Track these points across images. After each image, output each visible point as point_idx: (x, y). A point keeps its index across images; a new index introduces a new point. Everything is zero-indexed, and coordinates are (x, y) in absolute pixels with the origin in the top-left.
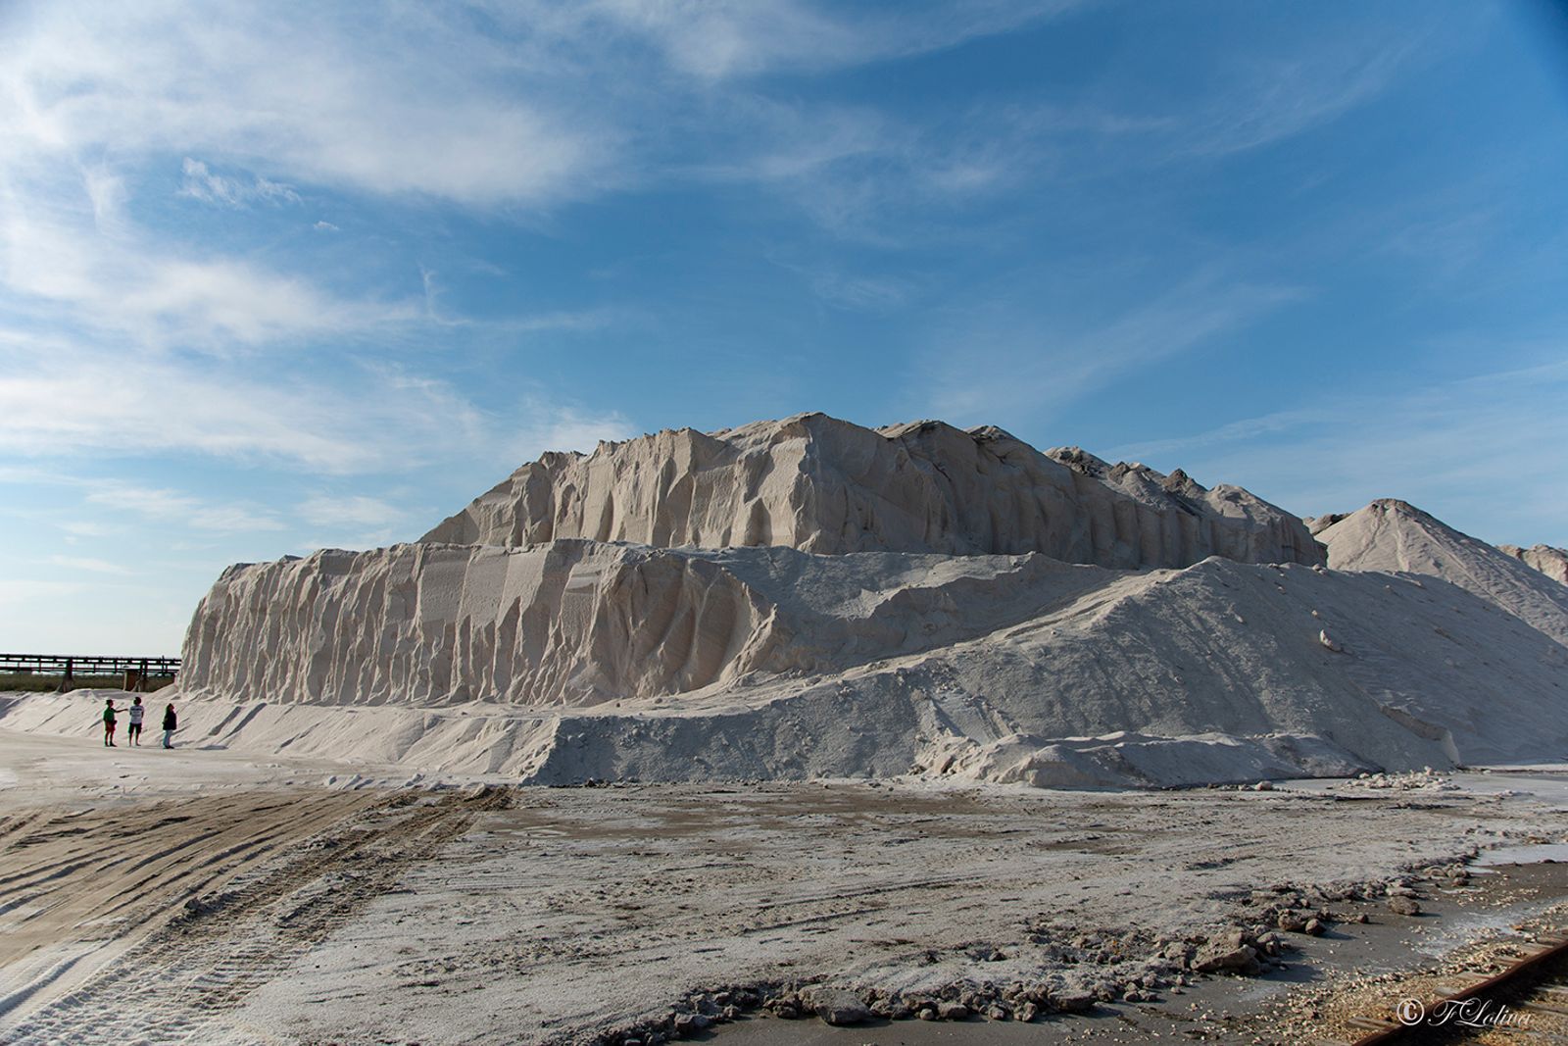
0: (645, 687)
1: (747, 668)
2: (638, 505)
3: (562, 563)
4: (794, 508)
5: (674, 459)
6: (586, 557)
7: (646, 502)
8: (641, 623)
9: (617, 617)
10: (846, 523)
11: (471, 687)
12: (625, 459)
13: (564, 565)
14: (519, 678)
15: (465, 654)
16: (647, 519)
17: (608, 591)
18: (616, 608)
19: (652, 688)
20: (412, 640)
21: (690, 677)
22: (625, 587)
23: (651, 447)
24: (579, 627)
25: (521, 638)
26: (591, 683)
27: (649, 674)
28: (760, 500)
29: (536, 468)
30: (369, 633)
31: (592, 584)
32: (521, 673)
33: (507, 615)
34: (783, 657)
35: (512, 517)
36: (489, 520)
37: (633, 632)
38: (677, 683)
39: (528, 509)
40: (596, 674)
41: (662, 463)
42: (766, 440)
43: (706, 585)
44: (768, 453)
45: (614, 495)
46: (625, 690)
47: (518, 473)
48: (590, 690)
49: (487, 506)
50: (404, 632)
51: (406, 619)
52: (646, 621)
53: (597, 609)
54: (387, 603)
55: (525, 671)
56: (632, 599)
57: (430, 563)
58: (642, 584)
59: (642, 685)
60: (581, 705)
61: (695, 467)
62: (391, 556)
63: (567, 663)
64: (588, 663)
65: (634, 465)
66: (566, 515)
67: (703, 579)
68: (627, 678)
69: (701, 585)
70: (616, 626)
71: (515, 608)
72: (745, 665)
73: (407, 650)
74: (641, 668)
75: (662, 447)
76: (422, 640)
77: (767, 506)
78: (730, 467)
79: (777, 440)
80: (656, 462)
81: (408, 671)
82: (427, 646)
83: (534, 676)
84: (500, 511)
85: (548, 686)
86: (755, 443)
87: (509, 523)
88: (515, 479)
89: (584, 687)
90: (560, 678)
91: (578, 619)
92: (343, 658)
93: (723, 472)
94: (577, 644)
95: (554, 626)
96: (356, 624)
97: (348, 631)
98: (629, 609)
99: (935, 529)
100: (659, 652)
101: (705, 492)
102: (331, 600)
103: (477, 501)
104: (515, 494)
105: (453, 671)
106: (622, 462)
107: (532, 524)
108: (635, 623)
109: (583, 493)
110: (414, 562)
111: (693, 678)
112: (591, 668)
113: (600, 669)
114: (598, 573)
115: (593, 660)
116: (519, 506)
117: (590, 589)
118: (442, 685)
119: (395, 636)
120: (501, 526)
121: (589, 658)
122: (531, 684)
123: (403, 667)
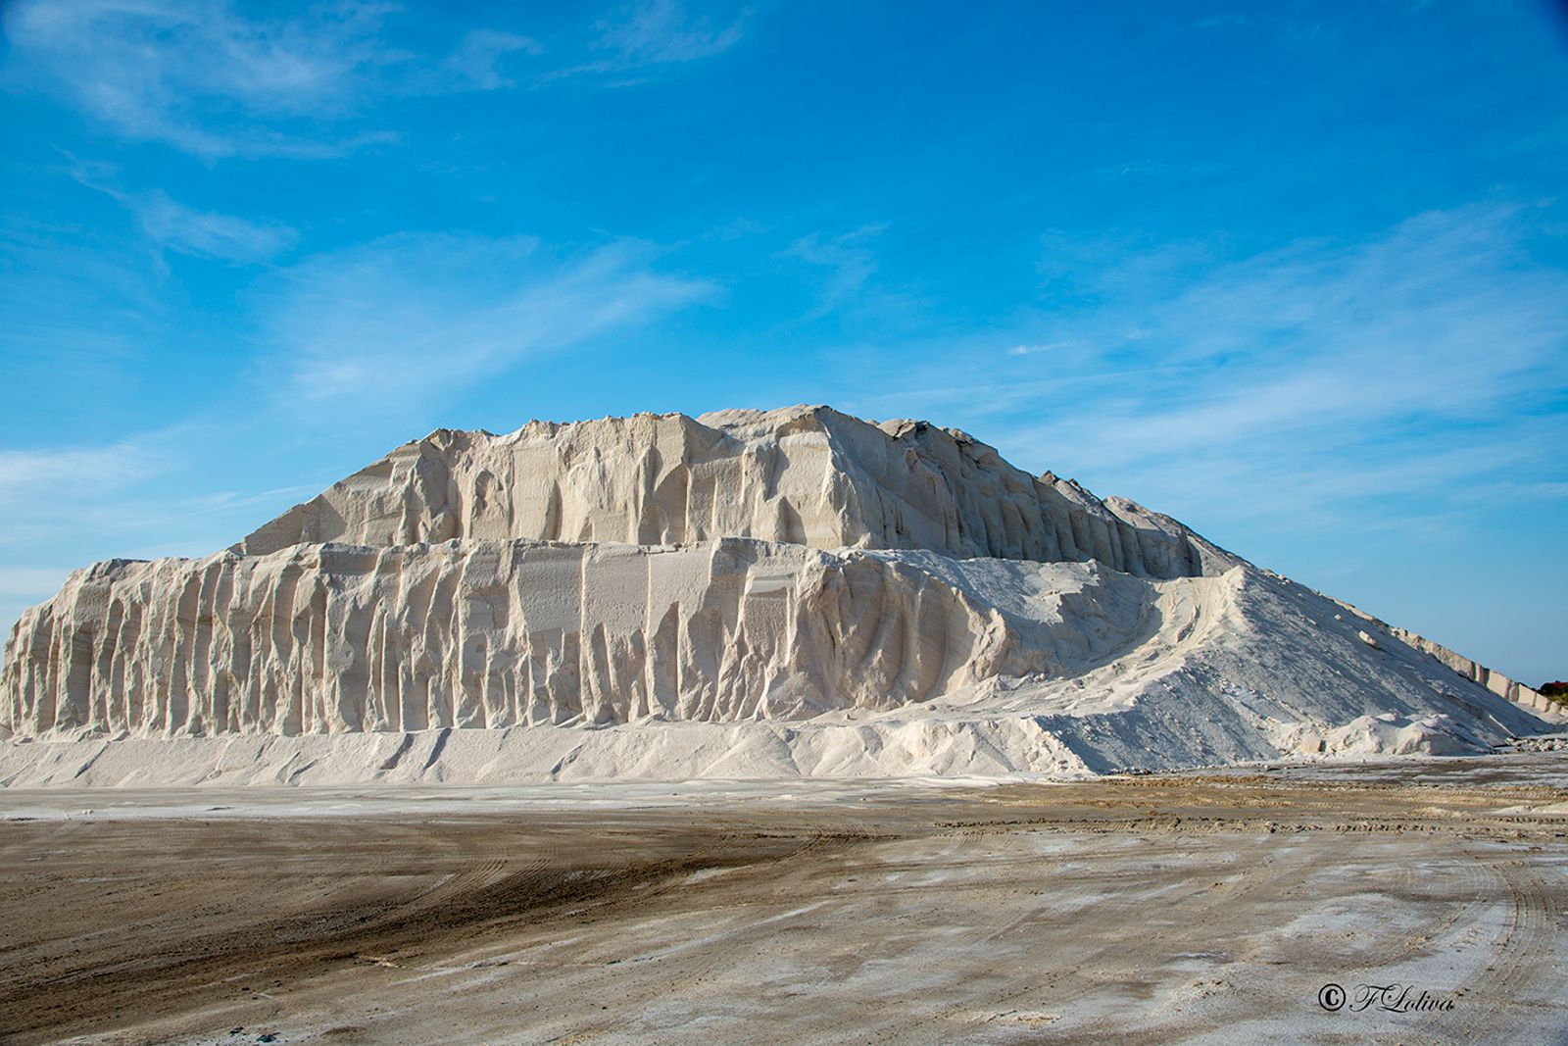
0: (867, 697)
1: (987, 673)
2: (610, 499)
3: (733, 564)
4: (837, 508)
5: (657, 447)
6: (761, 558)
7: (622, 493)
8: (852, 629)
9: (822, 624)
10: (885, 527)
11: (616, 707)
12: (574, 443)
13: (736, 566)
14: (693, 692)
15: (601, 666)
16: (625, 515)
17: (812, 595)
18: (819, 613)
19: (876, 697)
20: (510, 654)
21: (914, 684)
22: (831, 592)
23: (617, 431)
24: (770, 634)
25: (688, 648)
26: (800, 694)
27: (869, 683)
28: (784, 498)
29: (427, 447)
30: (434, 646)
31: (784, 589)
32: (692, 687)
33: (662, 622)
34: (1020, 661)
35: (400, 507)
36: (363, 509)
37: (841, 639)
38: (900, 691)
39: (423, 498)
40: (805, 685)
41: (642, 453)
42: (770, 432)
43: (916, 590)
44: (777, 447)
45: (562, 486)
46: (840, 701)
47: (399, 453)
48: (799, 703)
49: (359, 493)
50: (498, 643)
51: (495, 628)
52: (858, 627)
53: (795, 614)
54: (461, 611)
55: (698, 686)
56: (839, 603)
57: (523, 562)
58: (848, 588)
59: (861, 696)
60: (793, 718)
61: (689, 458)
62: (456, 553)
63: (759, 674)
64: (791, 674)
65: (594, 453)
66: (485, 506)
67: (912, 583)
68: (841, 690)
69: (911, 590)
70: (821, 633)
71: (672, 615)
72: (984, 670)
73: (506, 665)
74: (858, 678)
75: (636, 433)
76: (529, 652)
77: (795, 506)
78: (734, 460)
79: (783, 432)
80: (631, 449)
81: (511, 692)
82: (539, 661)
83: (713, 689)
84: (380, 500)
85: (739, 701)
86: (756, 435)
87: (396, 514)
88: (397, 461)
89: (791, 698)
90: (753, 691)
91: (768, 624)
92: (392, 679)
93: (727, 466)
94: (770, 653)
95: (732, 634)
96: (409, 635)
97: (397, 643)
98: (836, 615)
99: (955, 533)
100: (876, 660)
101: (704, 486)
102: (355, 607)
103: (339, 486)
104: (399, 480)
105: (583, 688)
106: (571, 447)
107: (433, 517)
108: (845, 630)
109: (507, 482)
110: (498, 561)
111: (919, 686)
112: (796, 679)
113: (809, 679)
114: (791, 576)
115: (799, 670)
116: (409, 493)
117: (782, 593)
118: (569, 706)
119: (482, 649)
120: (383, 517)
121: (793, 667)
122: (710, 700)
123: (503, 687)
